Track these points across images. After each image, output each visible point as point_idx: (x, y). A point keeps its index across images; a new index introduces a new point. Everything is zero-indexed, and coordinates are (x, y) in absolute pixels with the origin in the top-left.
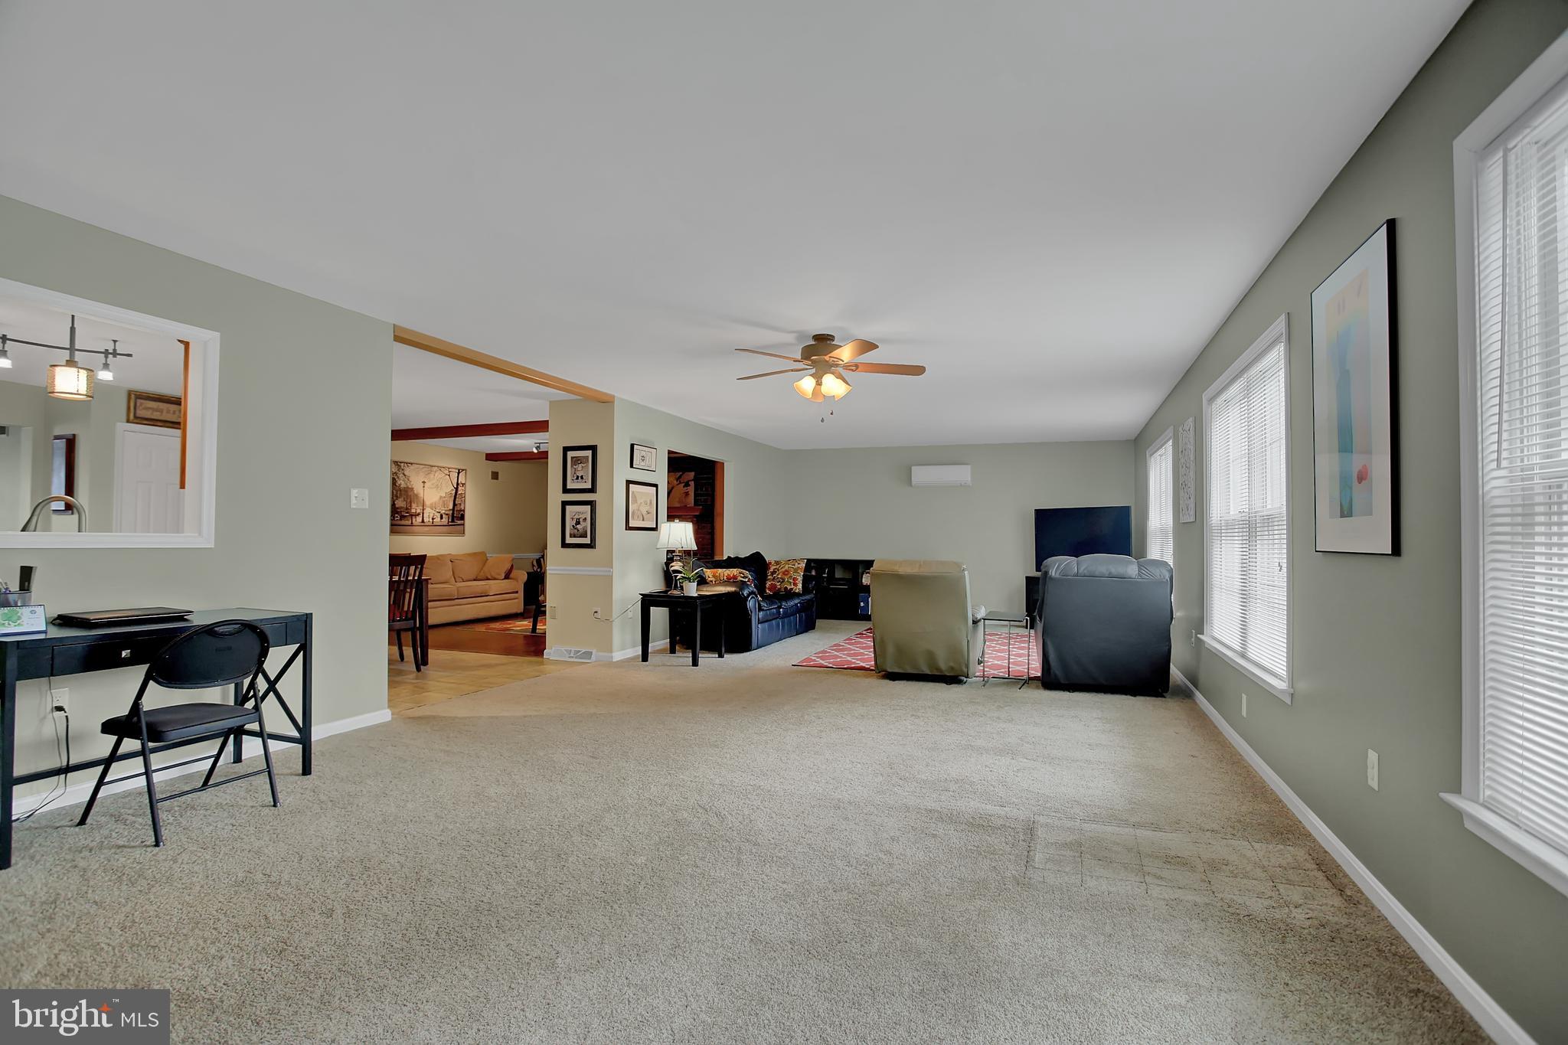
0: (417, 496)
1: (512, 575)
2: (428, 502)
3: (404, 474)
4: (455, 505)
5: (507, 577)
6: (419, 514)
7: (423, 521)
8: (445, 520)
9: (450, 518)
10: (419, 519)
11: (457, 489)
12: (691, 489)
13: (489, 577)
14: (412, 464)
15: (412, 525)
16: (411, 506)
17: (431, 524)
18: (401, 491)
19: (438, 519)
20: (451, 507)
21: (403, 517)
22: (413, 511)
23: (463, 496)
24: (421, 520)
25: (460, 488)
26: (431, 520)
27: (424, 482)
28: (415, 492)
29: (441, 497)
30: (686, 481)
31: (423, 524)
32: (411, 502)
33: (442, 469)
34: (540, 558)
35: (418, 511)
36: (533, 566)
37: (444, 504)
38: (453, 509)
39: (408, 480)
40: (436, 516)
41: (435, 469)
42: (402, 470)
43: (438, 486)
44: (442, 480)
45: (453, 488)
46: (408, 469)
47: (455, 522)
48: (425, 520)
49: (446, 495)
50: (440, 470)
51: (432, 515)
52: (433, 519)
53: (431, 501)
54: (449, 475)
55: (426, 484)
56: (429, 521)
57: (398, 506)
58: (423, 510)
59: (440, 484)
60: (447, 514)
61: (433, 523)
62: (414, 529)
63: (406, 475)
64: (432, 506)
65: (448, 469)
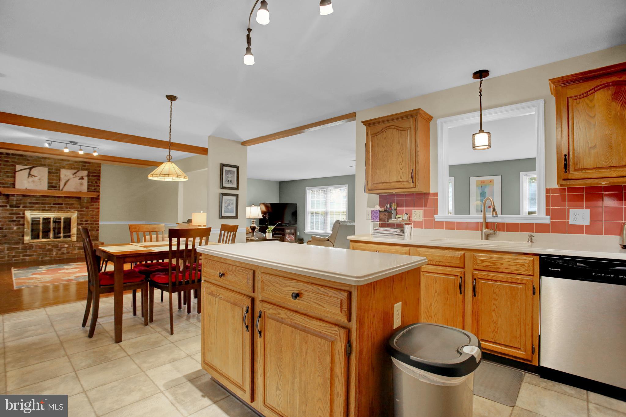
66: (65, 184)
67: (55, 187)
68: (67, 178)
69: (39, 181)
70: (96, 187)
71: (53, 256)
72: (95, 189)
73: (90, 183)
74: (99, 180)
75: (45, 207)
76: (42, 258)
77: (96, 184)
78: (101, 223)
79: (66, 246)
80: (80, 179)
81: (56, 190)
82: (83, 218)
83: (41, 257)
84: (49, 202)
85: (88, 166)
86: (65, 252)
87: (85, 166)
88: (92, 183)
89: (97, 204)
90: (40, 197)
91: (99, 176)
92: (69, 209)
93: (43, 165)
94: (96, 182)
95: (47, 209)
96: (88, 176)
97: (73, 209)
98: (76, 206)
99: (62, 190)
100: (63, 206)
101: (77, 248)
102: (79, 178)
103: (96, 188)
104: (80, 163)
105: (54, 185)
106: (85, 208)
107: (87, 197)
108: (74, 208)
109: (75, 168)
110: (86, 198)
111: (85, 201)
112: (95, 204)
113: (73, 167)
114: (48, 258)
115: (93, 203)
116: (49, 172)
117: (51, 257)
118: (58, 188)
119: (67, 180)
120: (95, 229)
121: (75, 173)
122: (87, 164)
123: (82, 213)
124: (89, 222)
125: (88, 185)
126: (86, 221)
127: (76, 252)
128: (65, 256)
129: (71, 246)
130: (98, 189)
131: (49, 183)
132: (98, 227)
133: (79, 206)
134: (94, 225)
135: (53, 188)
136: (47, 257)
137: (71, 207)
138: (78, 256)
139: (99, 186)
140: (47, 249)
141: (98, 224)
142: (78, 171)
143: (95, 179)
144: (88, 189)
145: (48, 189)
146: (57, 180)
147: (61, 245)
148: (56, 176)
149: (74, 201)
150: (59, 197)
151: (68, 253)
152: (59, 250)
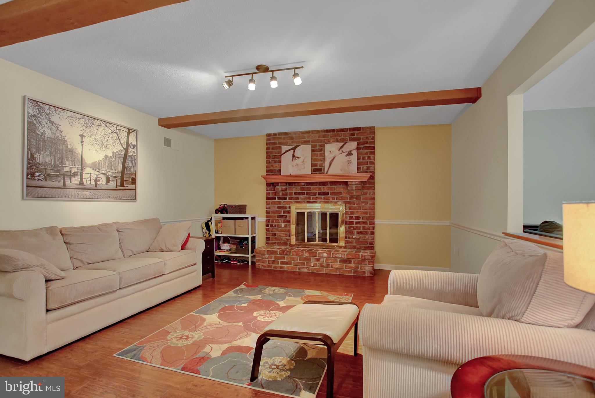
0: (71, 151)
1: (188, 245)
2: (88, 161)
3: (49, 120)
4: (124, 167)
5: (183, 247)
6: (75, 175)
7: (81, 183)
8: (112, 184)
9: (119, 180)
10: (76, 181)
11: (127, 150)
12: (354, 158)
13: (164, 248)
14: (62, 110)
15: (65, 187)
16: (62, 163)
17: (93, 187)
18: (44, 141)
19: (102, 183)
20: (120, 169)
21: (48, 177)
22: (67, 169)
23: (134, 159)
24: (78, 183)
25: (130, 150)
26: (93, 183)
27: (82, 136)
28: (70, 147)
29: (106, 157)
30: (348, 150)
31: (81, 187)
32: (62, 158)
33: (108, 125)
34: (208, 221)
35: (74, 170)
36: (202, 228)
37: (111, 165)
38: (123, 172)
39: (58, 129)
40: (99, 179)
41: (99, 122)
42: (47, 114)
43: (101, 144)
44: (107, 138)
45: (122, 149)
46: (57, 115)
47: (124, 186)
48: (85, 182)
49: (113, 155)
50: (105, 125)
51: (94, 177)
52: (96, 181)
53: (93, 161)
54: (117, 133)
55: (86, 140)
56: (90, 183)
57: (38, 161)
58: (82, 170)
59: (105, 141)
60: (115, 177)
61: (96, 186)
62: (67, 193)
63: (52, 122)
64: (94, 166)
65: (115, 126)
66: (330, 164)
67: (320, 170)
68: (332, 156)
69: (302, 163)
70: (369, 165)
71: (311, 267)
72: (368, 168)
73: (361, 160)
74: (373, 153)
75: (309, 198)
76: (299, 269)
77: (369, 161)
78: (377, 221)
79: (325, 255)
80: (347, 155)
81: (321, 173)
82: (352, 213)
83: (298, 267)
84: (314, 191)
85: (357, 134)
86: (325, 264)
87: (353, 135)
88: (364, 158)
89: (372, 191)
90: (304, 185)
91: (374, 148)
92: (336, 201)
93: (307, 142)
94: (369, 158)
95: (312, 201)
96: (358, 149)
97: (340, 200)
98: (343, 195)
99: (327, 173)
100: (329, 196)
101: (338, 260)
102: (346, 153)
103: (370, 167)
104: (347, 131)
105: (318, 167)
106: (355, 198)
107: (356, 181)
108: (342, 198)
109: (342, 140)
110: (354, 183)
111: (354, 189)
112: (369, 191)
113: (339, 138)
114: (305, 270)
115: (365, 191)
116: (313, 151)
117: (309, 269)
118: (323, 171)
119: (333, 158)
120: (369, 232)
121: (342, 147)
122: (356, 132)
123: (352, 205)
124: (361, 220)
125: (358, 164)
126: (358, 218)
127: (337, 265)
128: (325, 271)
129: (331, 256)
130: (372, 168)
131: (312, 165)
132: (374, 228)
133: (348, 196)
134: (367, 226)
135: (318, 172)
136: (304, 268)
137: (337, 197)
138: (339, 272)
139: (373, 163)
140: (304, 257)
141: (374, 224)
142: (345, 143)
143: (367, 154)
144: (358, 169)
145: (312, 173)
146: (322, 161)
147: (319, 253)
148: (321, 155)
149: (341, 189)
150: (324, 184)
151: (328, 265)
152: (318, 260)
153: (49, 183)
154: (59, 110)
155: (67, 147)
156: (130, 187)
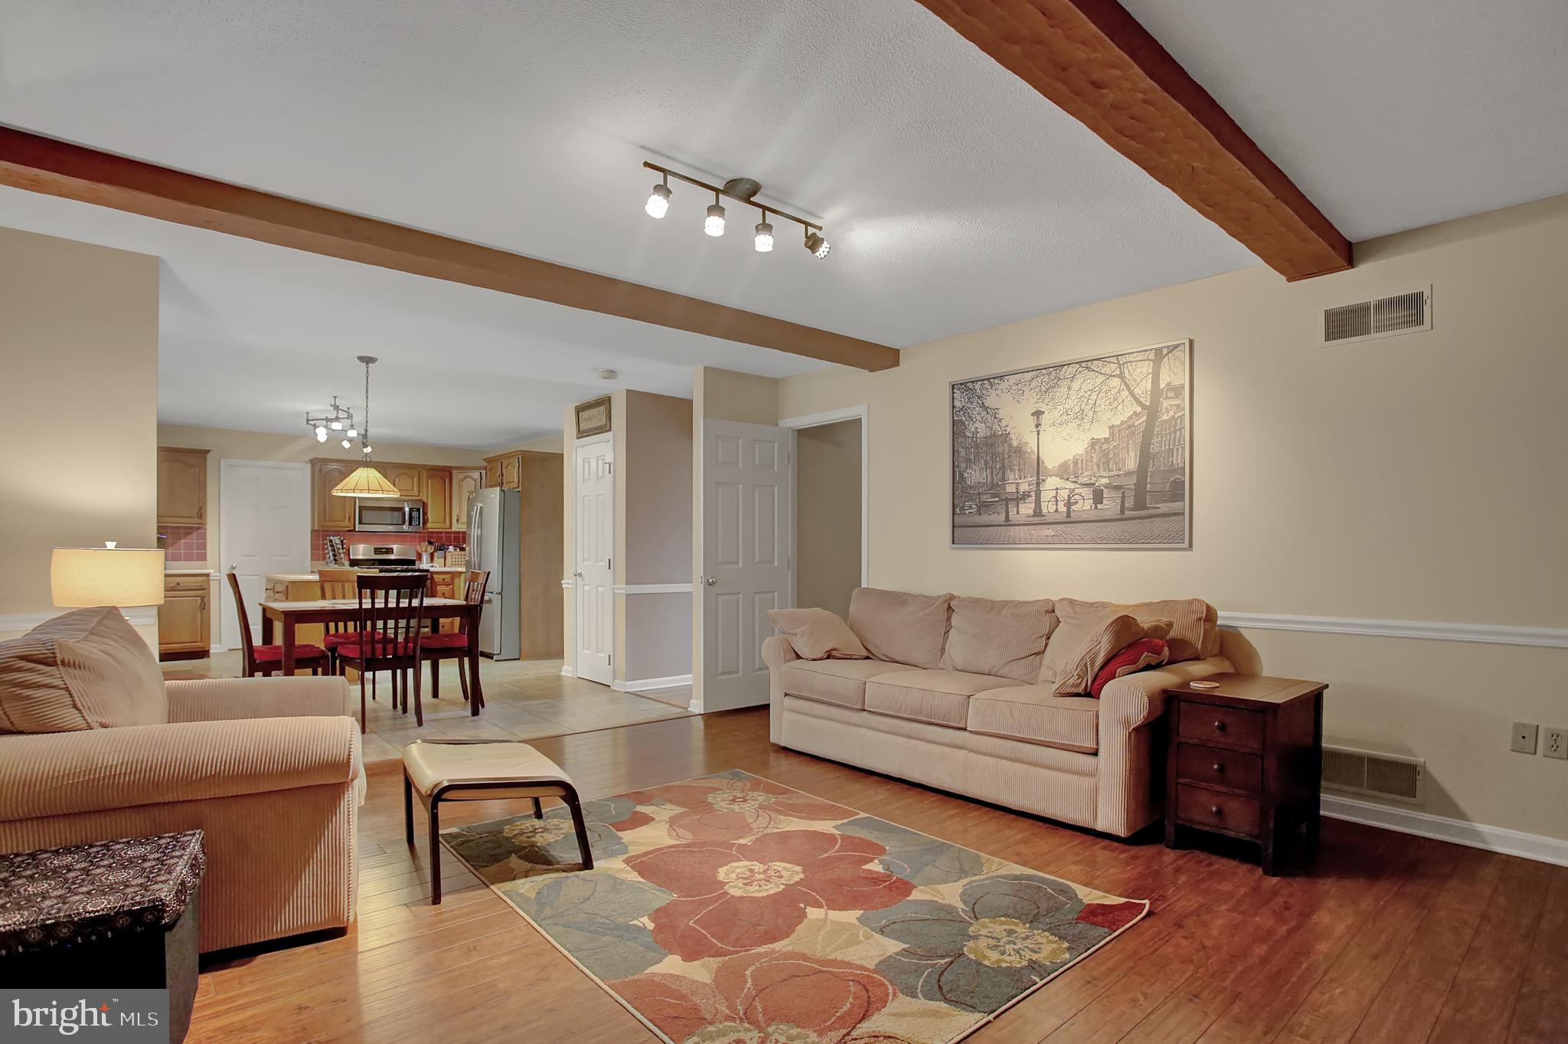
0: (1019, 451)
2: (1051, 461)
3: (983, 405)
4: (1144, 457)
6: (1025, 496)
7: (1038, 512)
8: (1110, 505)
9: (1130, 494)
10: (1027, 509)
11: (1152, 410)
14: (1001, 377)
15: (1008, 523)
16: (1004, 479)
17: (1062, 517)
18: (977, 446)
19: (1084, 505)
20: (1132, 465)
21: (984, 507)
22: (1011, 489)
23: (1179, 426)
24: (1032, 511)
25: (1162, 405)
26: (1062, 508)
27: (1039, 413)
28: (1015, 443)
29: (1094, 442)
31: (1036, 520)
32: (1003, 468)
33: (1094, 364)
35: (1024, 487)
37: (1106, 461)
38: (1142, 471)
39: (995, 417)
40: (1077, 497)
41: (1071, 369)
42: (979, 397)
43: (1081, 416)
44: (1093, 397)
45: (1139, 409)
46: (992, 391)
47: (1148, 508)
48: (1044, 510)
49: (1112, 434)
50: (1087, 368)
51: (1064, 494)
52: (1069, 504)
53: (1062, 461)
54: (1121, 376)
55: (1044, 419)
56: (1057, 511)
57: (969, 483)
58: (1038, 484)
59: (1089, 407)
60: (1117, 488)
61: (1068, 515)
62: (1012, 534)
63: (986, 408)
64: (1063, 471)
65: (1114, 360)
153: (985, 518)
154: (996, 381)
155: (1010, 445)
156: (1164, 508)
